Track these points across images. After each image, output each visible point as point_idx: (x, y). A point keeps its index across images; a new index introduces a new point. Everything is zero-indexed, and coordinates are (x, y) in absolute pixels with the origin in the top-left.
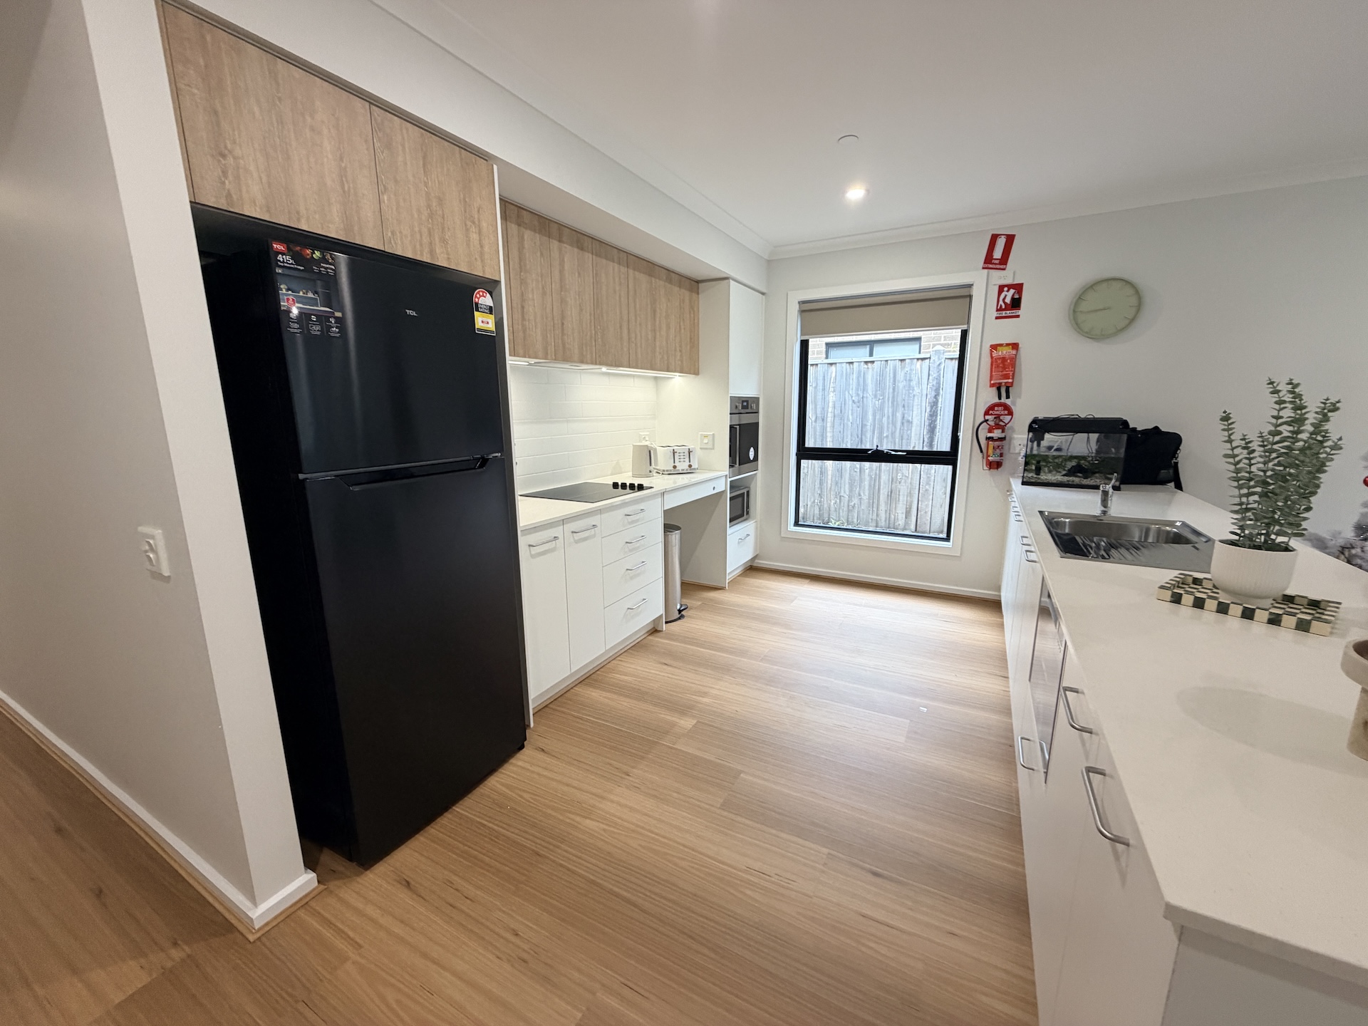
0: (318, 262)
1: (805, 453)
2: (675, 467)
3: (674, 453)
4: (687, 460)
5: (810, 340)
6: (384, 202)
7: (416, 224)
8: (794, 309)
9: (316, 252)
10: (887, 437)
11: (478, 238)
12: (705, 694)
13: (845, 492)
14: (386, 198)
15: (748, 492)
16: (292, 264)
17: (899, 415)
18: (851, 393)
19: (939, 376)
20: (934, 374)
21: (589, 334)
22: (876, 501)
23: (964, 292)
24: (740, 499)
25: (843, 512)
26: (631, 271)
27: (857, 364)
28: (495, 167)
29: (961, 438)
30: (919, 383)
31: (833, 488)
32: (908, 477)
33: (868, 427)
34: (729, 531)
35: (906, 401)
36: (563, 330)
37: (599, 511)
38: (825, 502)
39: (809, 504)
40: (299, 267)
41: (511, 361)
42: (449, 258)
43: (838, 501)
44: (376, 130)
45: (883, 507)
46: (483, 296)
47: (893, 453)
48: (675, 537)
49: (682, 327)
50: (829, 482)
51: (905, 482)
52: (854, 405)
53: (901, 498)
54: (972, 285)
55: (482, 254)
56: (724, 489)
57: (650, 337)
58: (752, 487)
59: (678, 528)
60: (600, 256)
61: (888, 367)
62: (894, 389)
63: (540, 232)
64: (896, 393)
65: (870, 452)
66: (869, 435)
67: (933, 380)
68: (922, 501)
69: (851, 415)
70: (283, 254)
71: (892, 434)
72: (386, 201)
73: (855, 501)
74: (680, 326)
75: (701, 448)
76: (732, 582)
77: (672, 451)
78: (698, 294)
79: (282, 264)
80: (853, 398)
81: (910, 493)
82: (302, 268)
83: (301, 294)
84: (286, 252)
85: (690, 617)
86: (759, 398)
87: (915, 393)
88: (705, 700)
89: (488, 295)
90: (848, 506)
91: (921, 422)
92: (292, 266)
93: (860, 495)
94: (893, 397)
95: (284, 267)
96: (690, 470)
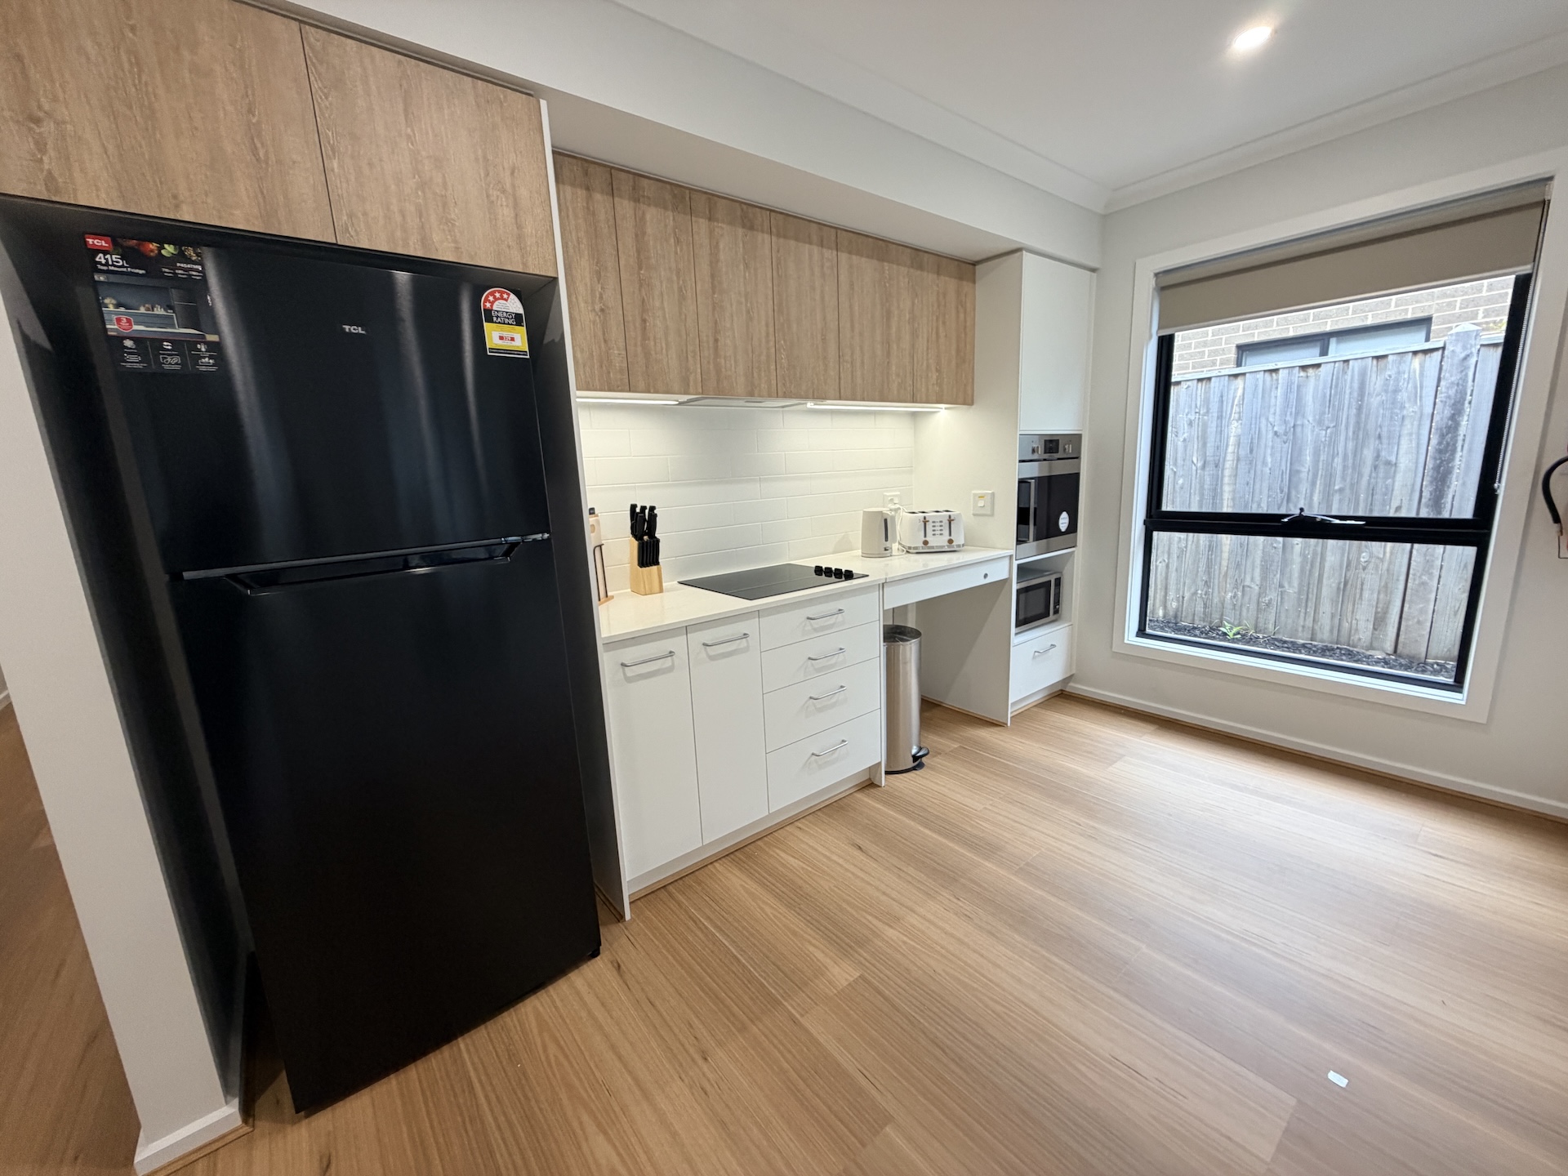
0: (171, 262)
1: (1159, 520)
2: (926, 543)
3: (925, 522)
4: (946, 532)
5: (1176, 334)
6: (333, 170)
7: (394, 201)
8: (1146, 285)
9: (166, 246)
10: (1341, 490)
11: (513, 215)
12: (893, 920)
13: (1252, 579)
14: (335, 164)
15: (1058, 581)
16: (122, 266)
17: (1368, 454)
18: (1271, 419)
19: (1465, 380)
20: (1450, 377)
21: (765, 353)
22: (1312, 597)
23: (1532, 196)
24: (1042, 591)
25: (1248, 611)
26: (843, 256)
27: (1286, 371)
28: (543, 103)
29: (1501, 493)
30: (1416, 396)
31: (1231, 573)
32: (1382, 560)
33: (1304, 475)
34: (1015, 640)
35: (1385, 429)
36: (716, 349)
37: (759, 613)
38: (1216, 594)
39: (1187, 595)
40: (137, 271)
41: (579, 398)
42: (457, 248)
43: (1240, 594)
44: (312, 62)
45: (1326, 608)
46: (502, 298)
47: (1337, 521)
48: (910, 650)
49: (942, 334)
50: (1224, 563)
51: (1377, 568)
52: (1278, 440)
53: (1366, 594)
54: (1551, 178)
55: (520, 238)
56: (1005, 576)
57: (879, 352)
58: (1065, 572)
59: (916, 634)
60: (785, 237)
61: (1349, 373)
62: (1360, 408)
63: (675, 208)
64: (1363, 416)
65: (1286, 520)
66: (1304, 487)
67: (1448, 388)
68: (1411, 602)
69: (1272, 457)
70: (105, 253)
71: (1352, 485)
72: (336, 170)
73: (1272, 595)
74: (937, 333)
75: (974, 515)
76: (1020, 717)
77: (922, 519)
78: (974, 282)
79: (105, 268)
80: (1276, 429)
81: (1386, 586)
82: (141, 272)
83: (142, 310)
84: (111, 249)
85: (932, 768)
86: (1080, 436)
87: (1405, 412)
88: (891, 933)
89: (512, 296)
90: (1258, 603)
91: (1417, 463)
92: (125, 270)
93: (1281, 586)
94: (1358, 423)
95: (108, 272)
96: (951, 548)
